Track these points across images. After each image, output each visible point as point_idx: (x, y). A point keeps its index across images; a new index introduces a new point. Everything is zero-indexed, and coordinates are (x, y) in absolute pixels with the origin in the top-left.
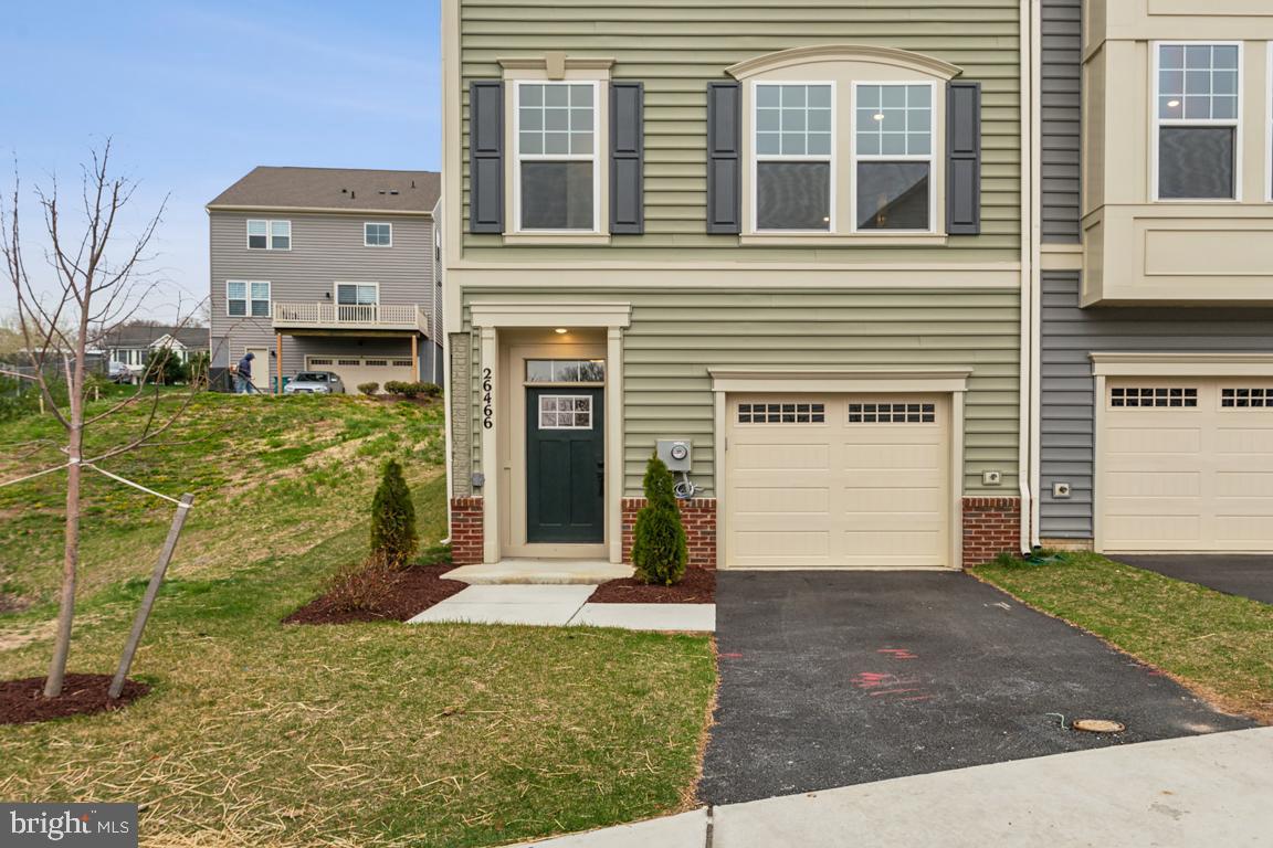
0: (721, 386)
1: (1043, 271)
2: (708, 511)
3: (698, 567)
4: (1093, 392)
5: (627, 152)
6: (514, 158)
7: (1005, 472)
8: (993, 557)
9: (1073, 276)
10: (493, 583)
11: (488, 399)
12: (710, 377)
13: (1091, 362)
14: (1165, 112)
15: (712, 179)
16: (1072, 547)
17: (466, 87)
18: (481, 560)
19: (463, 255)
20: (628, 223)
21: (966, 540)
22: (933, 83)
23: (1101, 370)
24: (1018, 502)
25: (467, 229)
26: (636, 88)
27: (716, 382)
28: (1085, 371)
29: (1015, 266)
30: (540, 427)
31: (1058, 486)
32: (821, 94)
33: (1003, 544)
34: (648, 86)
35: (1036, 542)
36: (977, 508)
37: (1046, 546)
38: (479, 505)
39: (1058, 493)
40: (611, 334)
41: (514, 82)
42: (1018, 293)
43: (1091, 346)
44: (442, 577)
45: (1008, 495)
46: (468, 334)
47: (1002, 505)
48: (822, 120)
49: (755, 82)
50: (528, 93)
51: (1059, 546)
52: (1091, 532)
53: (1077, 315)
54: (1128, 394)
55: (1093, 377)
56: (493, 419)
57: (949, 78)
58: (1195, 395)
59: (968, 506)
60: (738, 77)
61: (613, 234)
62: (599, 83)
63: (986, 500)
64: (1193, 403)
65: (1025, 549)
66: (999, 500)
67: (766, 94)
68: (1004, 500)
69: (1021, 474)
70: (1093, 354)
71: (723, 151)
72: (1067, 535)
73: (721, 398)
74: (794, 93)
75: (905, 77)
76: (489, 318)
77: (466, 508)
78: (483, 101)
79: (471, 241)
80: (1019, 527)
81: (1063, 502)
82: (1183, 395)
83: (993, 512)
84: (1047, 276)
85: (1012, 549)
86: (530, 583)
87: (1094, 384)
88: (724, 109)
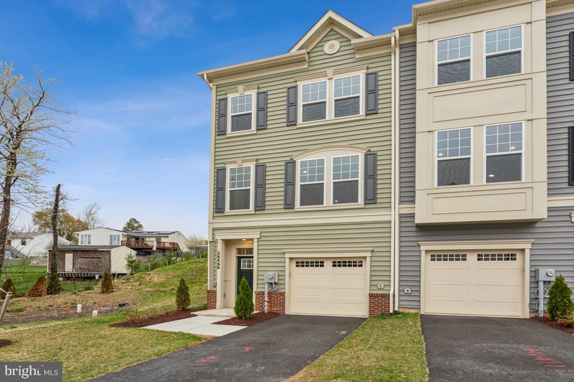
0: (288, 256)
1: (399, 214)
2: (281, 295)
3: (278, 313)
4: (420, 256)
5: (261, 185)
6: (228, 189)
7: (386, 284)
8: (380, 314)
9: (413, 215)
10: (205, 316)
11: (219, 260)
12: (284, 253)
13: (419, 246)
14: (438, 157)
15: (286, 192)
16: (412, 311)
17: (216, 171)
18: (215, 308)
19: (213, 219)
20: (260, 207)
21: (370, 307)
22: (360, 154)
23: (423, 248)
24: (389, 294)
25: (214, 211)
26: (264, 166)
27: (286, 254)
28: (416, 249)
29: (389, 213)
30: (242, 268)
31: (406, 290)
32: (321, 162)
33: (384, 309)
34: (267, 165)
35: (396, 309)
36: (374, 297)
37: (401, 310)
38: (215, 292)
39: (406, 292)
40: (254, 240)
41: (229, 167)
42: (390, 222)
43: (418, 240)
44: (191, 313)
45: (385, 292)
46: (214, 242)
47: (383, 296)
48: (321, 170)
49: (300, 160)
50: (232, 170)
51: (407, 311)
52: (419, 306)
53: (414, 229)
54: (436, 257)
55: (420, 251)
56: (220, 266)
57: (366, 152)
58: (466, 256)
59: (371, 296)
60: (294, 159)
61: (255, 210)
62: (252, 166)
63: (377, 294)
64: (465, 259)
65: (391, 311)
66: (382, 294)
67: (303, 164)
68: (384, 294)
69: (391, 285)
70: (419, 242)
71: (289, 183)
72: (409, 307)
73: (287, 260)
74: (312, 163)
75: (350, 153)
76: (220, 236)
77: (211, 293)
78: (220, 174)
79: (216, 215)
80: (389, 303)
81: (408, 295)
82: (461, 256)
83: (380, 298)
84: (401, 216)
85: (387, 311)
86: (214, 316)
87: (420, 253)
88: (290, 169)
